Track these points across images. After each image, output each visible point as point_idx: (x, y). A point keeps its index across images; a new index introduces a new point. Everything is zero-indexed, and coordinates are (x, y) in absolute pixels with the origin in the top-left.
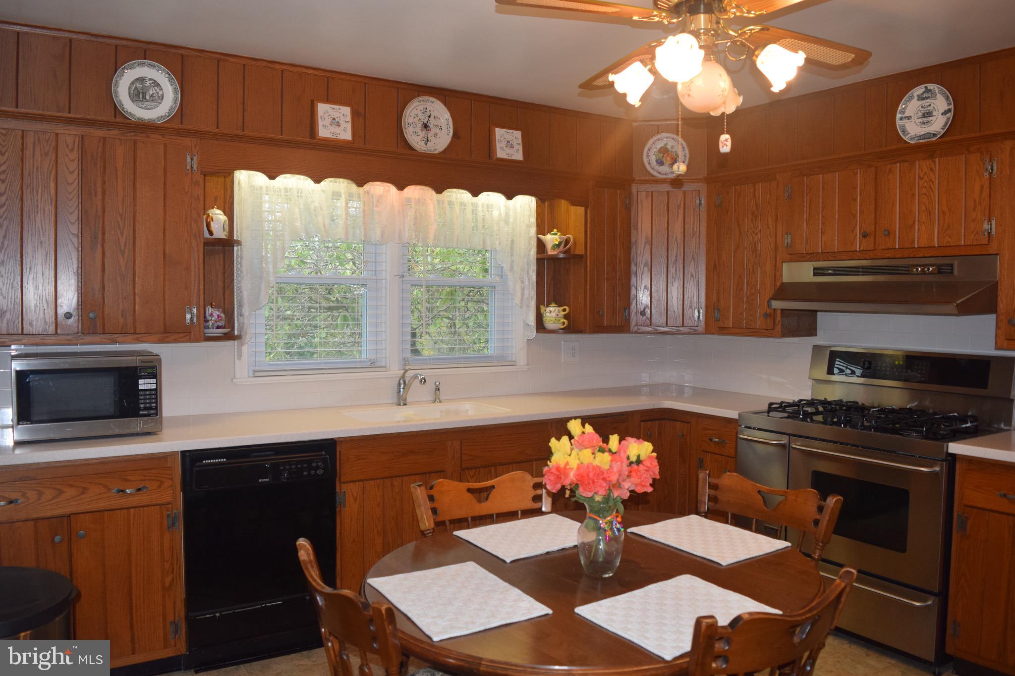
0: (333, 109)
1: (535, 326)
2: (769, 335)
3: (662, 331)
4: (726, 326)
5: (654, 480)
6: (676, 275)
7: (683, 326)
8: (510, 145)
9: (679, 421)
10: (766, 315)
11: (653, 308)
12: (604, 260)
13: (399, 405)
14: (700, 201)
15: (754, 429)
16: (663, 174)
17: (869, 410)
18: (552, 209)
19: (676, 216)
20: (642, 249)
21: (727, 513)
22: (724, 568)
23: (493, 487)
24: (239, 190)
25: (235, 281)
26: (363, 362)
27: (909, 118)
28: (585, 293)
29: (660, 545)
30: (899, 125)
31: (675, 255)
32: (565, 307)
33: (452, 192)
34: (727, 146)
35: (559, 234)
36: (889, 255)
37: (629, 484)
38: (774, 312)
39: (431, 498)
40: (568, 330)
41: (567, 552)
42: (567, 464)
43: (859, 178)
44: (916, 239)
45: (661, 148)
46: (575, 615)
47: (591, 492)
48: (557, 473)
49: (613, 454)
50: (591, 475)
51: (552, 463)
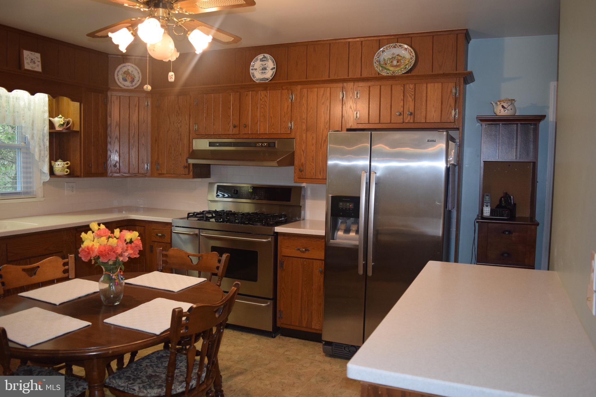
1: (49, 174)
2: (186, 177)
3: (125, 176)
4: (163, 173)
5: (140, 251)
6: (134, 145)
7: (138, 173)
8: (33, 61)
9: (138, 226)
10: (185, 167)
11: (121, 163)
12: (91, 134)
14: (148, 103)
15: (180, 227)
16: (126, 87)
17: (237, 214)
18: (58, 103)
19: (134, 111)
20: (114, 128)
21: (173, 269)
22: (175, 293)
23: (38, 267)
27: (256, 69)
28: (81, 155)
29: (141, 287)
30: (251, 72)
31: (133, 132)
32: (68, 162)
34: (172, 78)
35: (63, 118)
36: (245, 137)
37: (128, 254)
38: (189, 165)
40: (70, 175)
41: (90, 296)
42: (93, 245)
43: (232, 97)
44: (259, 130)
45: (126, 71)
46: (105, 324)
47: (107, 259)
48: (87, 251)
49: (117, 239)
50: (107, 250)
51: (84, 246)
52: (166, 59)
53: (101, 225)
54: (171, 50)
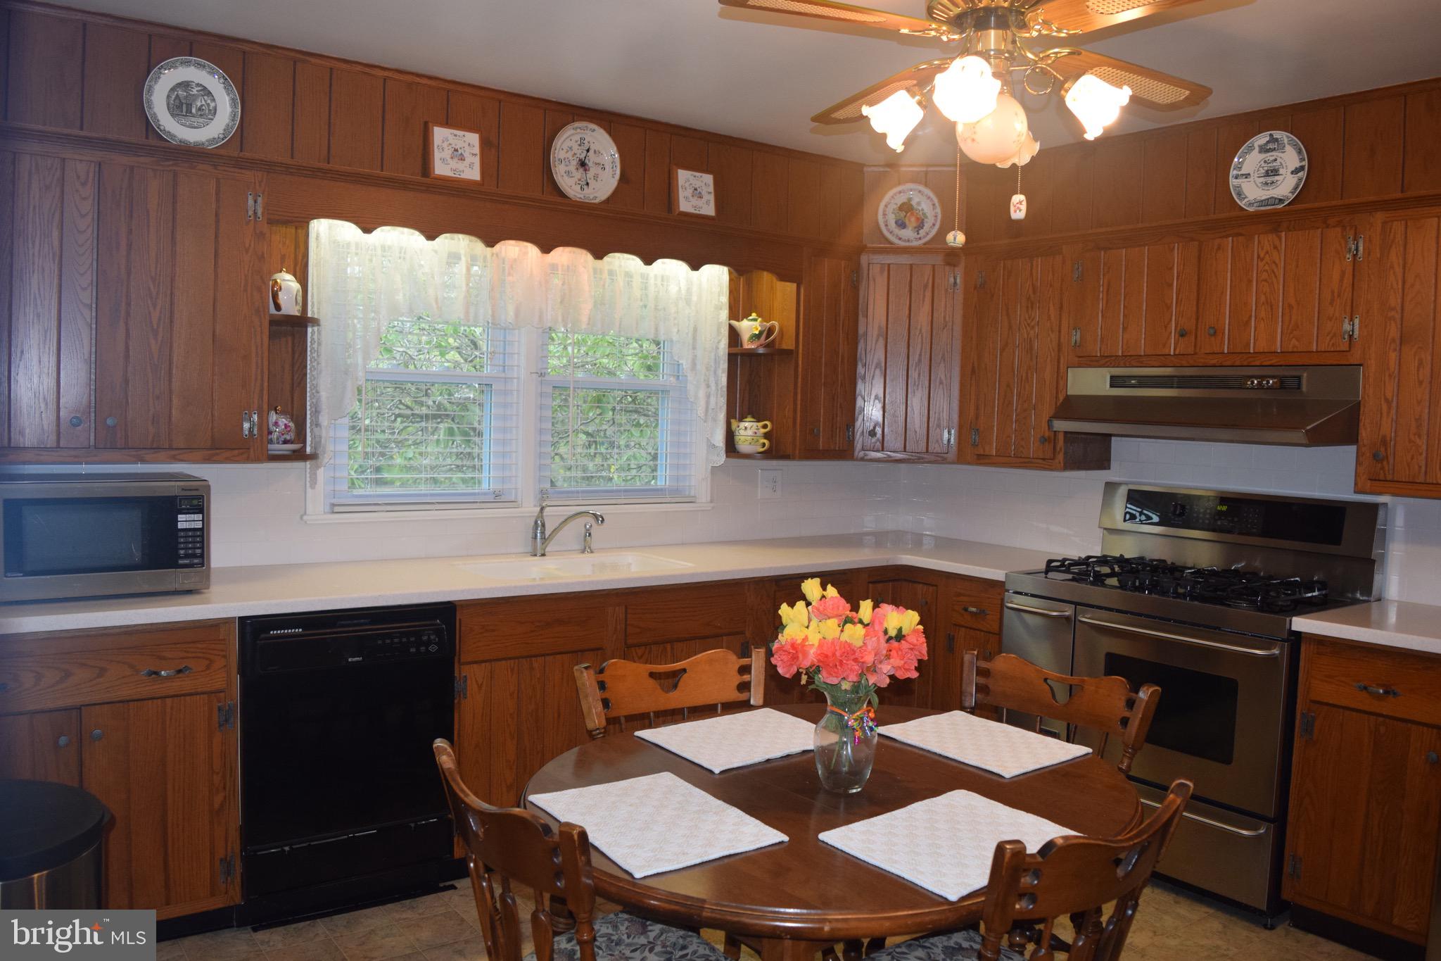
0: (455, 135)
1: (724, 449)
2: (1047, 467)
3: (897, 458)
4: (987, 453)
5: (920, 661)
6: (919, 381)
7: (927, 451)
8: (697, 193)
9: (919, 583)
10: (1044, 440)
11: (886, 427)
12: (821, 358)
13: (536, 555)
14: (955, 279)
15: (1026, 594)
16: (905, 241)
17: (1183, 572)
18: (749, 284)
19: (921, 298)
20: (874, 342)
21: (1002, 709)
22: (1006, 781)
23: (684, 670)
24: (317, 247)
25: (308, 376)
26: (485, 494)
27: (1247, 176)
28: (795, 404)
29: (917, 751)
30: (1233, 185)
31: (918, 353)
32: (767, 422)
33: (614, 257)
34: (1020, 210)
35: (760, 319)
36: (1214, 362)
37: (889, 667)
38: (1055, 435)
39: (602, 686)
40: (769, 454)
41: (793, 760)
42: (806, 639)
43: (1176, 255)
44: (1252, 341)
45: (903, 204)
46: (821, 843)
47: (837, 677)
48: (791, 651)
49: (866, 626)
50: (838, 653)
51: (785, 637)
52: (1005, 160)
53: (829, 587)
54: (1019, 136)
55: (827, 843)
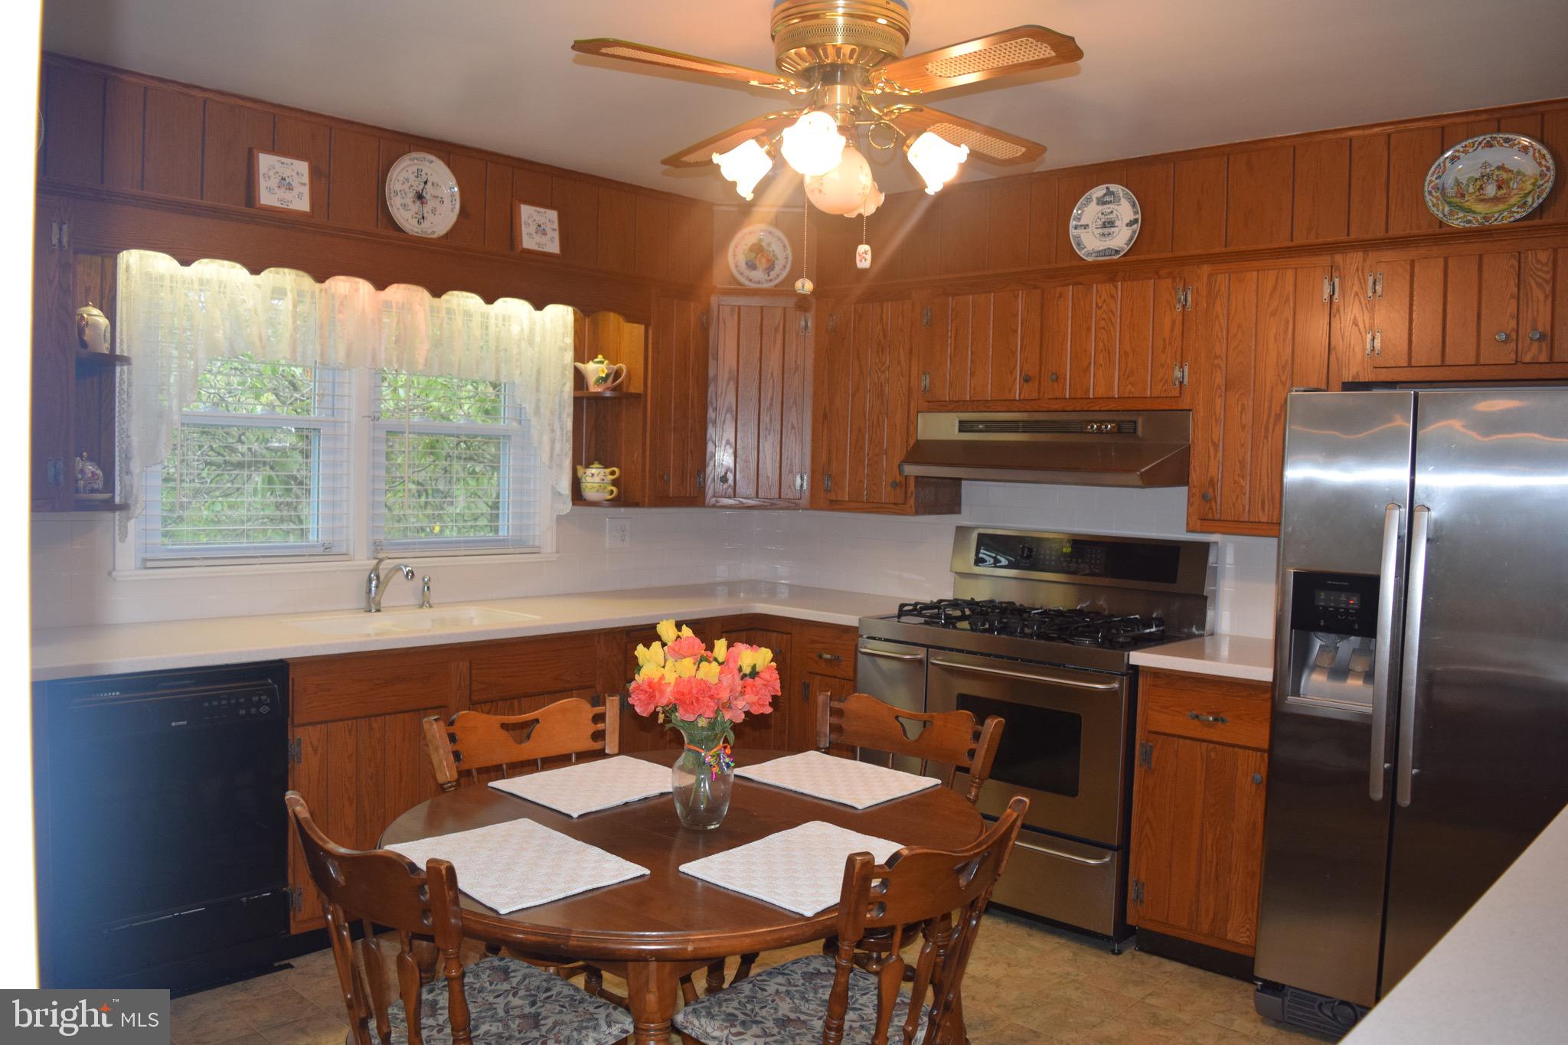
0: (283, 163)
1: (570, 496)
2: (899, 511)
3: (749, 505)
4: (839, 498)
5: (774, 697)
6: (771, 426)
7: (780, 497)
8: (541, 230)
9: (774, 631)
10: (895, 485)
11: (737, 473)
12: (670, 402)
13: (370, 611)
14: (806, 322)
15: (880, 639)
16: (755, 282)
17: (1029, 612)
18: (595, 325)
19: (772, 341)
20: (725, 386)
21: (857, 747)
22: (859, 812)
23: (537, 721)
24: (127, 279)
25: (117, 419)
26: (313, 546)
27: (1086, 227)
28: (644, 451)
29: (773, 790)
30: (1073, 235)
31: (770, 397)
32: (614, 469)
33: (453, 295)
34: (866, 260)
35: (606, 362)
36: (1056, 407)
37: (744, 703)
38: (906, 480)
39: (452, 738)
40: (618, 501)
41: (652, 803)
42: (663, 677)
43: (1020, 302)
44: (1092, 387)
45: (754, 245)
46: (682, 875)
47: (693, 714)
48: (648, 690)
49: (721, 664)
50: (694, 691)
51: (640, 678)
52: (851, 210)
53: (684, 627)
54: (864, 188)
55: (687, 874)
